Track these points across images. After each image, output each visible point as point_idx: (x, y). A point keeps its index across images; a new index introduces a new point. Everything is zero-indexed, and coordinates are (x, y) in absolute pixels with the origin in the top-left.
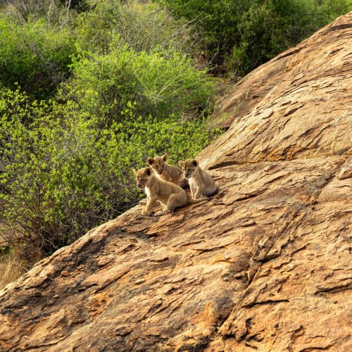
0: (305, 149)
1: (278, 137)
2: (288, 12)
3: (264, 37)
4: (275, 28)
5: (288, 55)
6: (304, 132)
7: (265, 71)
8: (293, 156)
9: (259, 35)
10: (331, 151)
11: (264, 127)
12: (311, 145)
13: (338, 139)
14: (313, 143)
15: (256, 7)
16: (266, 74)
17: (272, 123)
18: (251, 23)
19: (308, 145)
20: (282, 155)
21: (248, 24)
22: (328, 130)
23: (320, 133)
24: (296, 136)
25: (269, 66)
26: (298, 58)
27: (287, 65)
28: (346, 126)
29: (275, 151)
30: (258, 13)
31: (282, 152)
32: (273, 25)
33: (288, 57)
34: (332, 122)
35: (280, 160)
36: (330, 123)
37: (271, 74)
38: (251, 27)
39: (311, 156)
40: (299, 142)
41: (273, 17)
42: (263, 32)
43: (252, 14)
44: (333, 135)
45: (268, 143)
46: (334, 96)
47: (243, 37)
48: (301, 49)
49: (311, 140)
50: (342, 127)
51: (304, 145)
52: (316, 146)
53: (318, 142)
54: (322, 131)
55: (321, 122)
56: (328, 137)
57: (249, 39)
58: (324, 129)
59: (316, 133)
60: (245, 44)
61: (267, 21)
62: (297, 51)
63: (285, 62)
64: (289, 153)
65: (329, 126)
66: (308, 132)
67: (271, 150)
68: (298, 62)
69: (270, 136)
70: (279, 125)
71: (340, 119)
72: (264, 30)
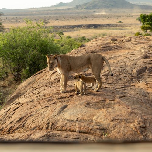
0: (18, 128)
1: (8, 122)
2: (47, 52)
3: (36, 64)
4: (41, 59)
5: (38, 74)
6: (19, 119)
7: (27, 82)
8: (13, 131)
9: (34, 63)
10: (29, 129)
11: (3, 117)
12: (21, 126)
13: (33, 122)
14: (22, 125)
15: (32, 51)
16: (27, 84)
17: (7, 115)
18: (30, 58)
19: (20, 126)
20: (8, 131)
21: (29, 58)
22: (30, 118)
23: (26, 119)
24: (15, 122)
25: (29, 80)
26: (41, 76)
27: (36, 79)
28: (38, 115)
29: (5, 129)
30: (33, 54)
31: (8, 130)
32: (40, 58)
33: (37, 75)
34: (32, 113)
35: (7, 134)
36: (31, 114)
37: (29, 84)
38: (30, 60)
39: (20, 131)
40: (16, 125)
41: (40, 54)
42: (36, 62)
43: (31, 54)
44: (31, 120)
45: (3, 125)
46: (38, 99)
47: (27, 64)
48: (43, 71)
49: (21, 123)
50: (36, 115)
51: (17, 126)
52: (23, 126)
53: (24, 124)
54: (27, 118)
55: (27, 113)
56: (29, 121)
57: (30, 65)
58: (28, 117)
59: (24, 119)
60: (28, 68)
61: (37, 57)
62: (42, 72)
63: (36, 78)
64: (11, 130)
65: (31, 116)
66: (21, 119)
67: (3, 129)
68: (40, 78)
69: (5, 122)
70: (10, 116)
71: (36, 112)
72: (36, 61)
